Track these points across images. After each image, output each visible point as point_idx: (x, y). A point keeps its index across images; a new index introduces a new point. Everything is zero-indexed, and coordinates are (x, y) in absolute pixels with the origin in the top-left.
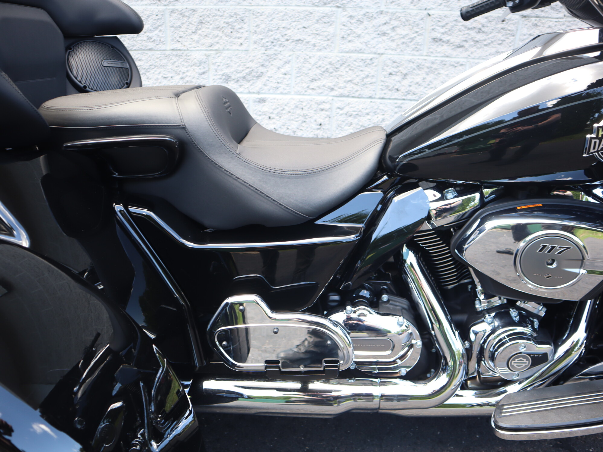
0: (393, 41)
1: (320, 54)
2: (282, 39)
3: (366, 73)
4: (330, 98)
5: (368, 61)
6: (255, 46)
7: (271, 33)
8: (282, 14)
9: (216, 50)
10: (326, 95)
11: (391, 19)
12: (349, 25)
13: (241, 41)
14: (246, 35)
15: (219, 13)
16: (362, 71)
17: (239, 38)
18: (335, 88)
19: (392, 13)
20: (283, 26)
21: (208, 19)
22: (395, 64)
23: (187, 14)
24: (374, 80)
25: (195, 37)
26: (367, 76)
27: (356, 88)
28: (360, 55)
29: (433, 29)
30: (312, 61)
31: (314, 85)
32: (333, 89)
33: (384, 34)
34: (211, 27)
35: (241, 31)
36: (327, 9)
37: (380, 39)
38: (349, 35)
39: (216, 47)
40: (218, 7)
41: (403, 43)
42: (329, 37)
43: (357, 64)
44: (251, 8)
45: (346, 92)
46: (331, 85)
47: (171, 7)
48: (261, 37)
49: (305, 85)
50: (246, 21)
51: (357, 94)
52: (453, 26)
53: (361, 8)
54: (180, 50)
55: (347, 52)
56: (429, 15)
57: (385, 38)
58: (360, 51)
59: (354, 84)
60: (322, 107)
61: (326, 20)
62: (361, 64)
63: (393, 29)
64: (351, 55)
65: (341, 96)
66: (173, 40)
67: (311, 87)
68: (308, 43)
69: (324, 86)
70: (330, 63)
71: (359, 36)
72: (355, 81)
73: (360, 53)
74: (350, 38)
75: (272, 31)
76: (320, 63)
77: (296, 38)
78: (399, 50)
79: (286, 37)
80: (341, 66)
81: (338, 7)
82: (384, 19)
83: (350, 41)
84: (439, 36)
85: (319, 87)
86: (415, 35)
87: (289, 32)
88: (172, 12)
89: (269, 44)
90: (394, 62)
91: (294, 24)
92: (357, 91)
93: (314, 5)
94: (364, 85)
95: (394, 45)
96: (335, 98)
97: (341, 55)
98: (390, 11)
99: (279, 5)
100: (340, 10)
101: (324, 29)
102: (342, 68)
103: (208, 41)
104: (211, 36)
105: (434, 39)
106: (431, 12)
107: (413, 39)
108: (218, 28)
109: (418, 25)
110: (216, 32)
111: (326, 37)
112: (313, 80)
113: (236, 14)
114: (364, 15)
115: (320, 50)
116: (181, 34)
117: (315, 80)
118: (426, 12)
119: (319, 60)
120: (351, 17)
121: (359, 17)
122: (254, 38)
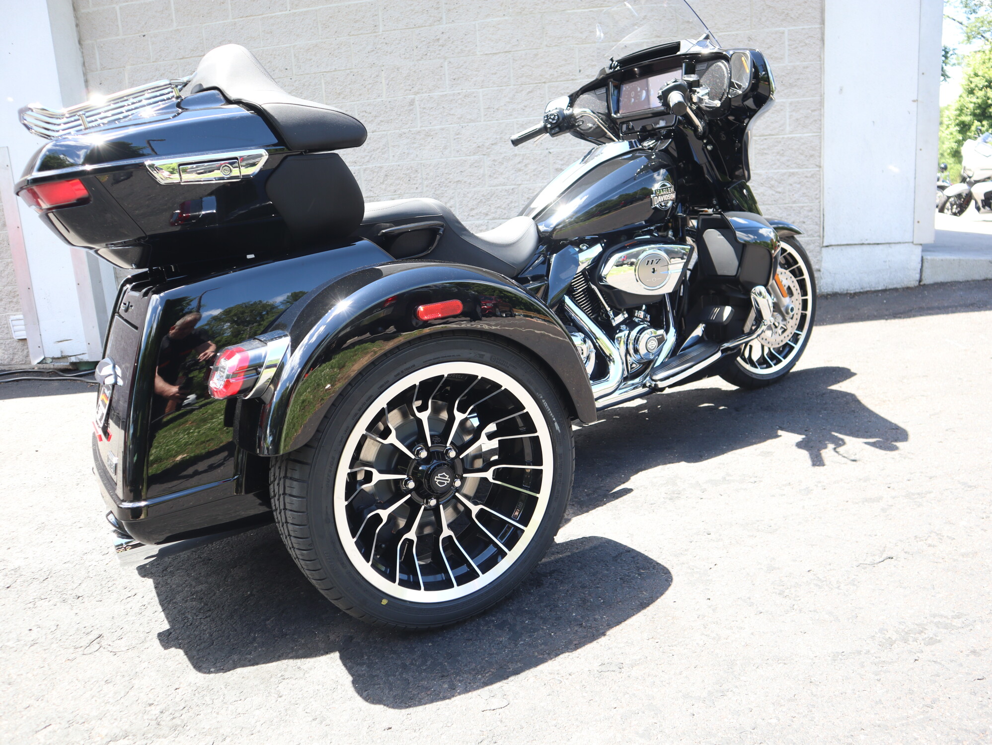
0: (526, 174)
1: (475, 189)
2: (447, 182)
3: (510, 200)
4: (487, 221)
5: (511, 191)
6: (427, 189)
7: (438, 178)
8: (444, 164)
9: (399, 194)
10: (483, 219)
11: (523, 159)
12: (494, 166)
13: (416, 186)
14: (420, 181)
15: (399, 168)
16: (507, 198)
17: (415, 184)
18: (489, 214)
19: (523, 155)
20: (446, 172)
21: (392, 173)
22: (531, 191)
23: (376, 170)
24: (516, 204)
25: (383, 186)
26: (511, 202)
27: (504, 211)
28: (504, 187)
29: (554, 163)
30: (470, 195)
31: (473, 213)
32: (487, 214)
33: (520, 170)
34: (394, 178)
35: (416, 179)
36: (476, 157)
37: (518, 174)
38: (494, 173)
39: (399, 193)
40: (398, 163)
41: (534, 175)
42: (480, 177)
43: (503, 194)
44: (422, 162)
45: (497, 216)
46: (485, 211)
47: (364, 167)
48: (430, 181)
49: (466, 214)
50: (419, 171)
51: (505, 216)
52: (569, 159)
53: (501, 153)
54: (372, 197)
55: (495, 186)
56: (550, 153)
57: (521, 173)
58: (504, 184)
59: (502, 209)
60: (480, 229)
61: (476, 165)
62: (505, 194)
63: (526, 166)
64: (497, 188)
65: (494, 219)
66: (367, 190)
67: (471, 215)
68: (465, 182)
69: (480, 213)
70: (483, 196)
71: (502, 174)
72: (503, 207)
73: (505, 185)
74: (495, 176)
75: (438, 176)
76: (476, 196)
77: (456, 180)
78: (532, 180)
79: (449, 180)
80: (491, 197)
81: (484, 155)
82: (518, 159)
83: (495, 178)
84: (559, 166)
85: (477, 214)
86: (542, 168)
87: (451, 176)
88: (365, 170)
89: (437, 186)
90: (530, 189)
91: (453, 170)
92: (505, 214)
93: (466, 155)
94: (510, 209)
95: (528, 177)
96: (490, 221)
97: (490, 188)
98: (522, 153)
99: (441, 158)
100: (485, 157)
101: (476, 172)
102: (493, 198)
103: (393, 188)
104: (394, 185)
105: (556, 169)
106: (551, 151)
107: (541, 171)
108: (398, 179)
109: (543, 161)
110: (397, 182)
111: (478, 176)
112: (472, 209)
113: (411, 167)
114: (504, 158)
115: (475, 187)
116: (373, 185)
117: (474, 209)
118: (547, 151)
119: (475, 194)
120: (494, 160)
121: (500, 160)
122: (426, 183)
